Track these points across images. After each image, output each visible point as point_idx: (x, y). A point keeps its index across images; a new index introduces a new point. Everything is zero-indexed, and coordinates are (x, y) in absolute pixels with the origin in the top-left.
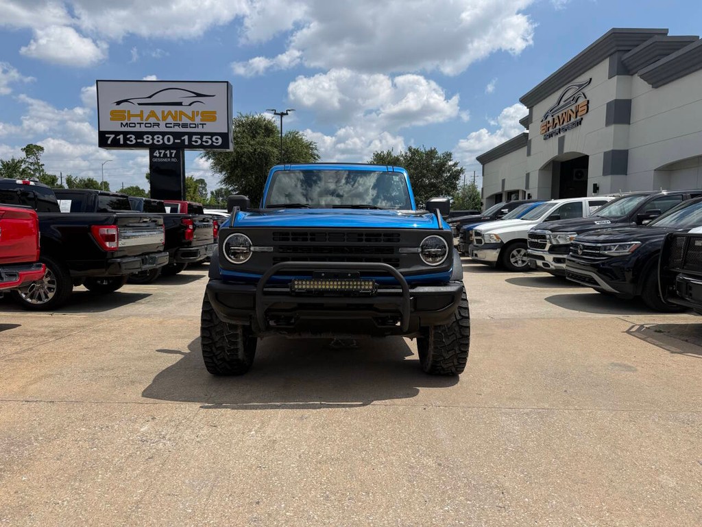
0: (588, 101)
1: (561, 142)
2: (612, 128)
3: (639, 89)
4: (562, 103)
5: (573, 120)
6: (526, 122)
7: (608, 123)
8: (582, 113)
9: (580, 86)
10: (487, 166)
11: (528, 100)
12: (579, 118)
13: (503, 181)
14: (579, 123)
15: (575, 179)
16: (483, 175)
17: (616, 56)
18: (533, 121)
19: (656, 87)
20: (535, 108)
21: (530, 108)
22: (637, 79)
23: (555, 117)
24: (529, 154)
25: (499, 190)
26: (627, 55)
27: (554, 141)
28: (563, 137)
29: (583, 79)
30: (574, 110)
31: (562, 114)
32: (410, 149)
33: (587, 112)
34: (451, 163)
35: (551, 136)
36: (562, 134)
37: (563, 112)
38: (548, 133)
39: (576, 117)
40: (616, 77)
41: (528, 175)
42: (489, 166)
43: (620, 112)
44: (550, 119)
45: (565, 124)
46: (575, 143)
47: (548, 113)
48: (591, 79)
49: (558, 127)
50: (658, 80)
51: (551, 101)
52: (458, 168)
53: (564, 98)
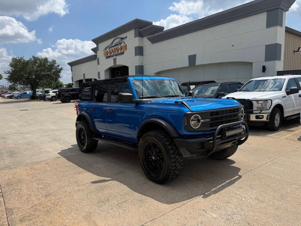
0: (126, 45)
1: (115, 60)
2: (138, 57)
3: (146, 42)
4: (113, 44)
5: (119, 52)
6: (94, 50)
7: (136, 55)
8: (124, 50)
9: (122, 39)
10: (73, 67)
11: (97, 41)
12: (122, 51)
13: (84, 75)
14: (123, 53)
15: (116, 75)
16: (72, 71)
17: (137, 29)
18: (99, 50)
19: (153, 44)
20: (100, 45)
21: (97, 44)
22: (145, 39)
23: (111, 49)
24: (98, 64)
25: (82, 78)
26: (142, 30)
27: (111, 60)
28: (116, 58)
29: (123, 36)
30: (120, 48)
31: (114, 49)
32: (33, 57)
33: (126, 49)
34: (56, 65)
35: (109, 57)
36: (115, 57)
37: (115, 48)
38: (107, 56)
39: (121, 51)
40: (138, 37)
41: (99, 73)
42: (74, 67)
43: (140, 51)
44: (108, 50)
45: (116, 53)
46: (121, 61)
47: (107, 47)
48: (127, 37)
49: (112, 54)
50: (154, 41)
51: (108, 42)
52: (60, 68)
53: (114, 43)
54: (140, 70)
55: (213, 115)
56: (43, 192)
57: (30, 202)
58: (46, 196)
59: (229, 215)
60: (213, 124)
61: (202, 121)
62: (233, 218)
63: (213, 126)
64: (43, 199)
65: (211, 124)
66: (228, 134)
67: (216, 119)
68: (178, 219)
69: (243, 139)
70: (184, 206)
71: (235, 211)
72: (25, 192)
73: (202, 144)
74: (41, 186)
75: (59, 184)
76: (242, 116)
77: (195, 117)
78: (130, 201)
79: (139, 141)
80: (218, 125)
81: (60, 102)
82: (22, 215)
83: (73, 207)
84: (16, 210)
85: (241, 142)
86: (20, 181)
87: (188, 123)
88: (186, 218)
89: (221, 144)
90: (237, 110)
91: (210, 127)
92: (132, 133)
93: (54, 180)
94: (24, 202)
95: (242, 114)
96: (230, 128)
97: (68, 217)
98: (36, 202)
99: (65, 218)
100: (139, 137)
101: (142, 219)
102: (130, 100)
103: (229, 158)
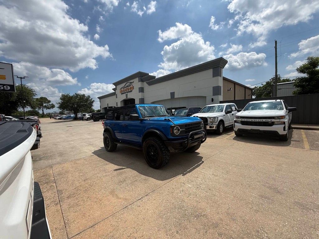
0: (133, 87)
1: (127, 95)
2: (141, 93)
3: (145, 85)
5: (129, 90)
6: (114, 89)
7: (139, 92)
9: (131, 83)
10: (101, 100)
11: (115, 84)
13: (108, 104)
14: (132, 91)
16: (100, 102)
17: (140, 77)
18: (117, 89)
19: (149, 86)
21: (116, 86)
22: (145, 83)
24: (117, 98)
25: (107, 106)
26: (143, 78)
27: (125, 95)
28: (127, 94)
29: (131, 81)
30: (129, 88)
32: (76, 94)
33: (133, 89)
34: (90, 99)
35: (123, 93)
36: (127, 93)
37: (127, 88)
40: (140, 82)
41: (117, 103)
43: (142, 90)
44: (122, 89)
45: (127, 91)
46: (130, 96)
48: (134, 82)
49: (125, 92)
50: (150, 84)
51: (122, 85)
52: (93, 100)
53: (126, 85)
54: (142, 101)
55: (187, 126)
56: (82, 178)
57: (74, 185)
58: (85, 180)
59: (198, 185)
60: (187, 131)
61: (180, 130)
62: (200, 187)
63: (187, 133)
64: (83, 182)
65: (186, 132)
66: (196, 137)
67: (188, 128)
68: (168, 189)
69: (203, 140)
70: (171, 181)
71: (202, 182)
72: (71, 178)
73: (181, 144)
74: (81, 174)
75: (93, 172)
76: (202, 127)
77: (176, 128)
78: (138, 180)
79: (143, 143)
80: (190, 132)
81: (93, 121)
82: (69, 194)
83: (103, 187)
84: (65, 191)
85: (203, 142)
86: (67, 172)
87: (173, 131)
88: (173, 189)
89: (192, 143)
90: (200, 123)
91: (186, 133)
92: (139, 139)
93: (89, 170)
94: (70, 185)
95: (202, 125)
96: (196, 134)
97: (100, 193)
98: (78, 185)
99: (98, 194)
100: (143, 141)
101: (146, 191)
102: (137, 118)
103: (196, 151)
